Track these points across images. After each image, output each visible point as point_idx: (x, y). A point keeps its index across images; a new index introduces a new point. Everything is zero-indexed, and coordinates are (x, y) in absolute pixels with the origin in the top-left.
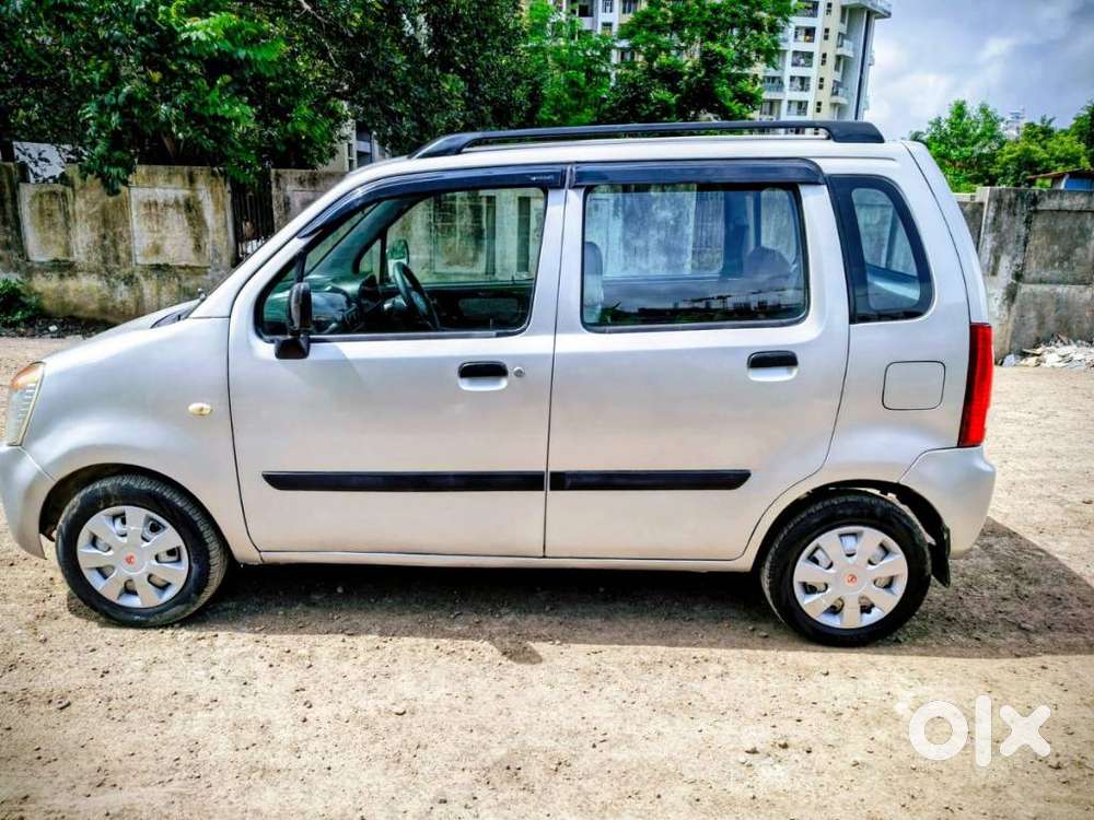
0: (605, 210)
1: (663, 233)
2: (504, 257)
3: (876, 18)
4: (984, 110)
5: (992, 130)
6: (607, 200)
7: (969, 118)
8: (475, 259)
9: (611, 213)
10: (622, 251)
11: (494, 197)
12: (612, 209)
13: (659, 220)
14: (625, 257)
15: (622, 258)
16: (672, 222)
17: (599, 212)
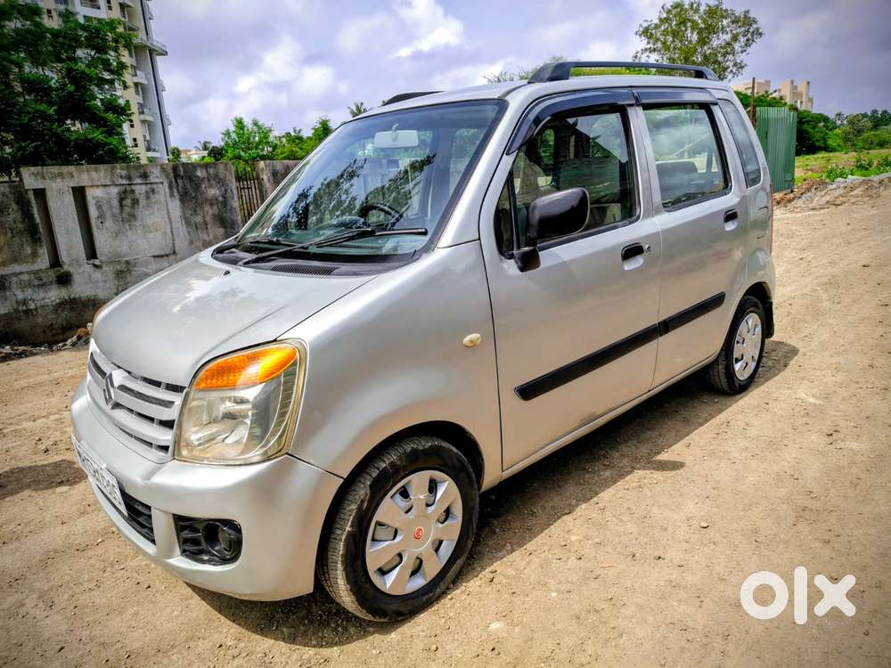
0: (162, 192)
1: (215, 207)
2: (70, 248)
3: (157, 55)
4: (255, 124)
5: (266, 138)
6: (162, 183)
7: (248, 130)
8: (34, 255)
9: (168, 195)
10: (185, 227)
11: (44, 190)
12: (167, 190)
13: (210, 198)
14: (189, 232)
15: (187, 234)
16: (220, 199)
17: (156, 195)
